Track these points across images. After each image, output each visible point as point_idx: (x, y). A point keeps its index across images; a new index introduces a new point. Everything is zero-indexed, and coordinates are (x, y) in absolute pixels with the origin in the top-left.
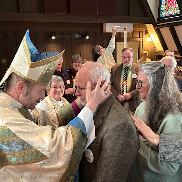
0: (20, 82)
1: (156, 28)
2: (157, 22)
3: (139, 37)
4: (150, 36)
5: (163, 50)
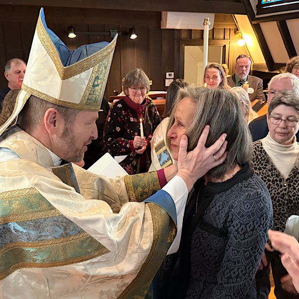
1: (253, 22)
2: (255, 12)
3: (224, 39)
4: (242, 38)
5: (265, 62)
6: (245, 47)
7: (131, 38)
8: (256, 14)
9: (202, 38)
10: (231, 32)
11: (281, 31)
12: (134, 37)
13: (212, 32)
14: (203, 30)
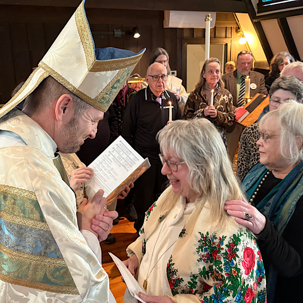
0: (65, 97)
3: (226, 37)
4: (243, 36)
5: (266, 60)
6: (247, 45)
8: (256, 12)
9: (204, 36)
10: (233, 31)
12: (137, 36)
13: (214, 31)
14: (205, 29)
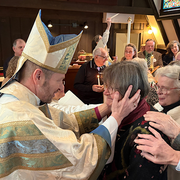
0: (38, 70)
1: (158, 20)
2: (159, 14)
3: (140, 29)
4: (151, 29)
5: (164, 44)
6: (153, 35)
7: (85, 28)
8: (159, 15)
9: (127, 29)
10: (144, 25)
11: (174, 25)
12: (86, 27)
13: (133, 25)
14: (127, 24)
